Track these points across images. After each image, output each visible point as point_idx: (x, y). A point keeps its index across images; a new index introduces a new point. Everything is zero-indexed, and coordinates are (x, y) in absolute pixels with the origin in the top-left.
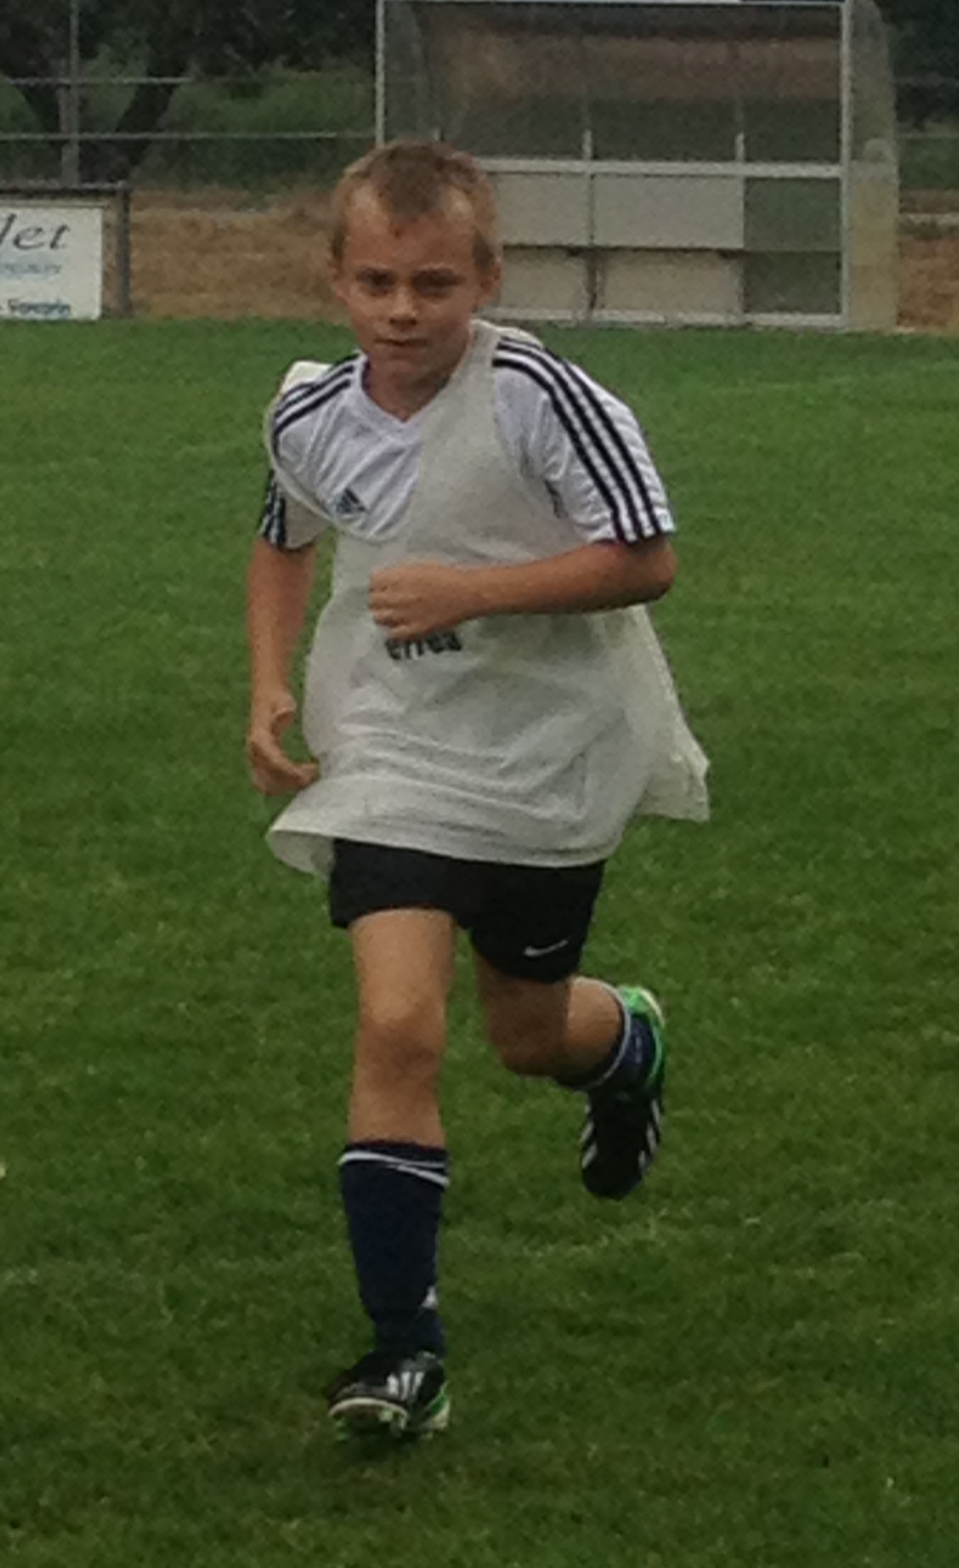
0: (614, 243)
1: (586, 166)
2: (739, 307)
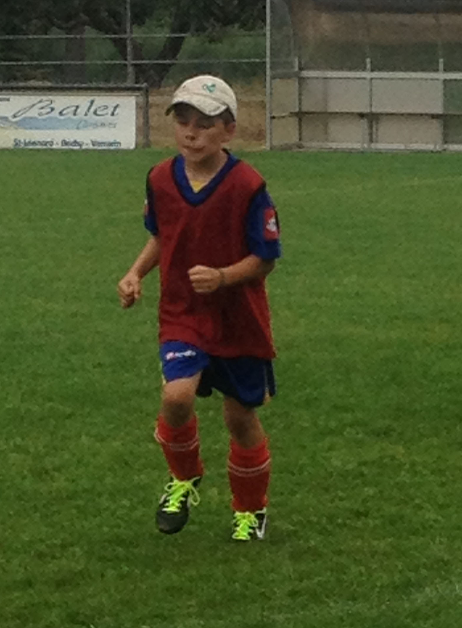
1: (367, 75)
2: (440, 141)
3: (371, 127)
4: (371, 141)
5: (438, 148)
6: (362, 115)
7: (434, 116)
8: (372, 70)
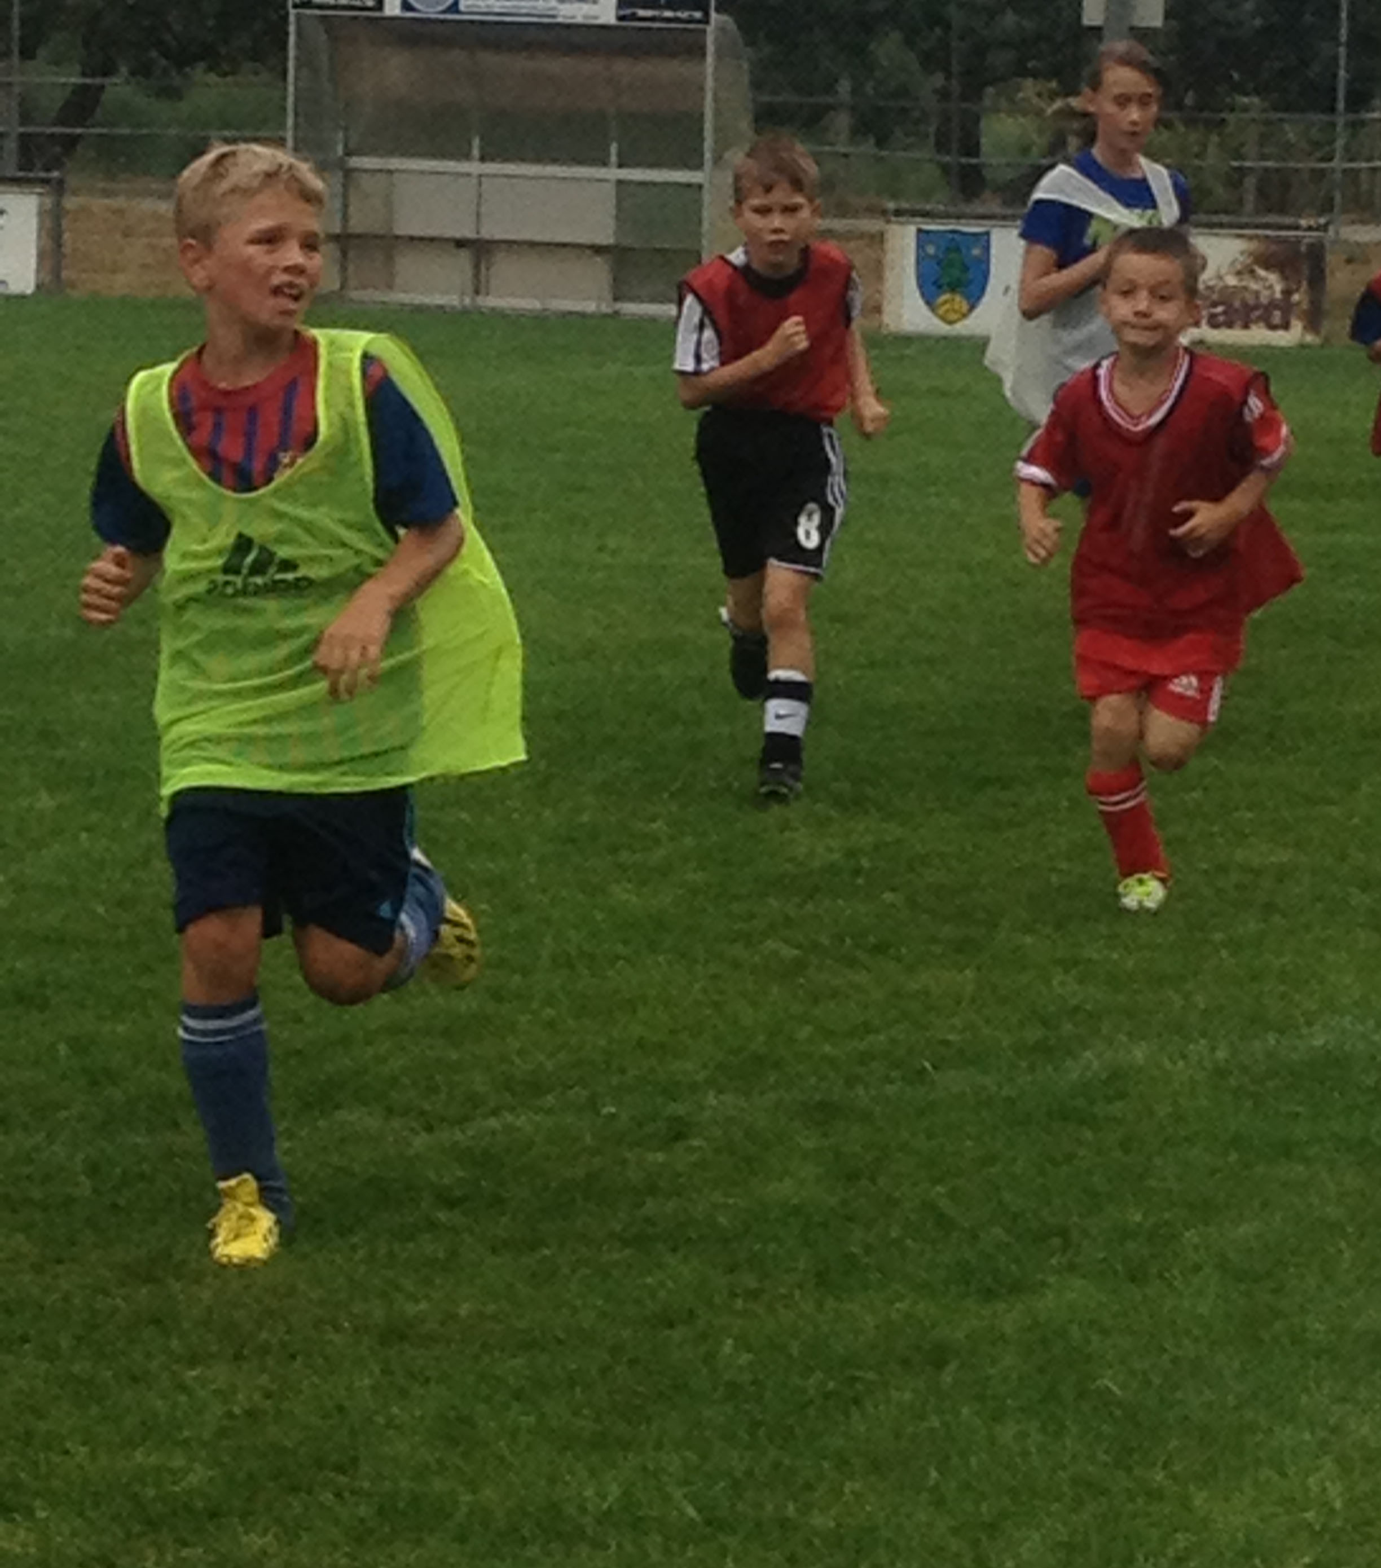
0: (498, 236)
1: (474, 167)
2: (609, 297)
3: (477, 267)
4: (477, 292)
5: (605, 308)
6: (460, 244)
7: (598, 250)
8: (483, 159)
